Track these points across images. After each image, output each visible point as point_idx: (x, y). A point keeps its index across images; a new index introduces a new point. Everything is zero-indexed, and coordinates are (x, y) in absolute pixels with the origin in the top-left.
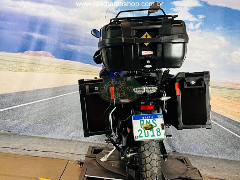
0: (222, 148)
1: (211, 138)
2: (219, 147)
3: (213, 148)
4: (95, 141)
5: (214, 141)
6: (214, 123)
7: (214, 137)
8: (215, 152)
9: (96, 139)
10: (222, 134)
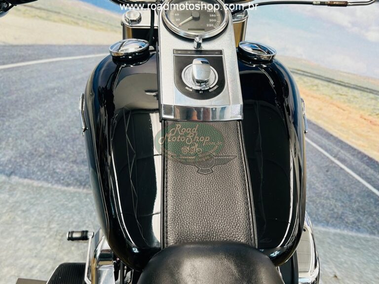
0: (340, 213)
1: (323, 193)
2: (336, 210)
3: (322, 211)
4: (68, 185)
5: (328, 198)
6: (338, 166)
7: (330, 192)
8: (325, 220)
9: (70, 182)
10: (348, 188)
